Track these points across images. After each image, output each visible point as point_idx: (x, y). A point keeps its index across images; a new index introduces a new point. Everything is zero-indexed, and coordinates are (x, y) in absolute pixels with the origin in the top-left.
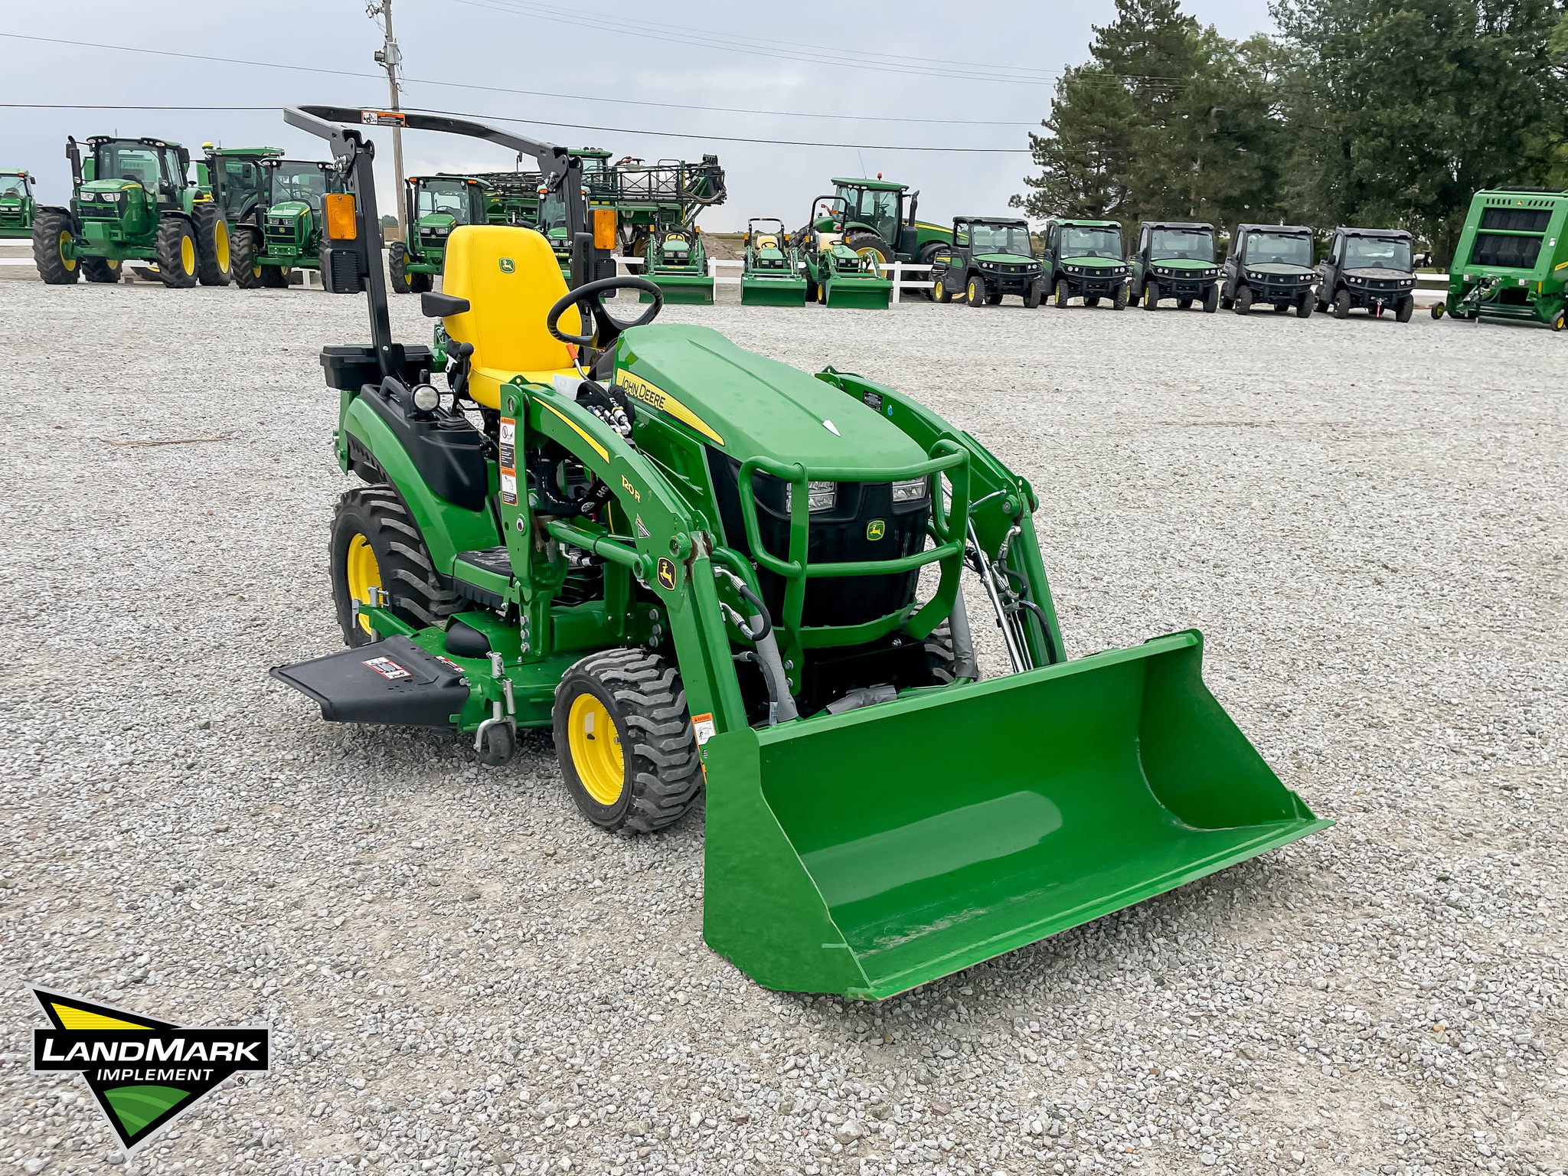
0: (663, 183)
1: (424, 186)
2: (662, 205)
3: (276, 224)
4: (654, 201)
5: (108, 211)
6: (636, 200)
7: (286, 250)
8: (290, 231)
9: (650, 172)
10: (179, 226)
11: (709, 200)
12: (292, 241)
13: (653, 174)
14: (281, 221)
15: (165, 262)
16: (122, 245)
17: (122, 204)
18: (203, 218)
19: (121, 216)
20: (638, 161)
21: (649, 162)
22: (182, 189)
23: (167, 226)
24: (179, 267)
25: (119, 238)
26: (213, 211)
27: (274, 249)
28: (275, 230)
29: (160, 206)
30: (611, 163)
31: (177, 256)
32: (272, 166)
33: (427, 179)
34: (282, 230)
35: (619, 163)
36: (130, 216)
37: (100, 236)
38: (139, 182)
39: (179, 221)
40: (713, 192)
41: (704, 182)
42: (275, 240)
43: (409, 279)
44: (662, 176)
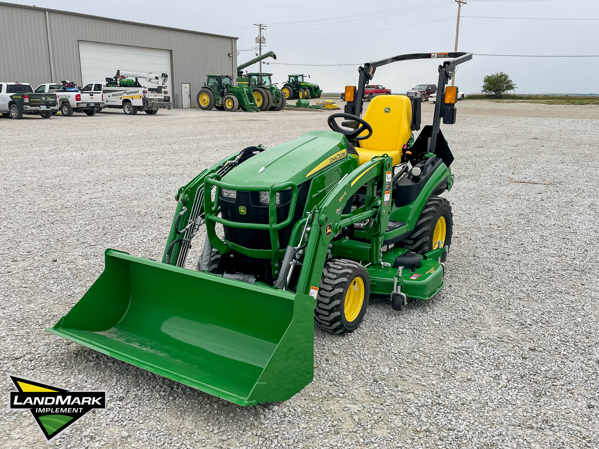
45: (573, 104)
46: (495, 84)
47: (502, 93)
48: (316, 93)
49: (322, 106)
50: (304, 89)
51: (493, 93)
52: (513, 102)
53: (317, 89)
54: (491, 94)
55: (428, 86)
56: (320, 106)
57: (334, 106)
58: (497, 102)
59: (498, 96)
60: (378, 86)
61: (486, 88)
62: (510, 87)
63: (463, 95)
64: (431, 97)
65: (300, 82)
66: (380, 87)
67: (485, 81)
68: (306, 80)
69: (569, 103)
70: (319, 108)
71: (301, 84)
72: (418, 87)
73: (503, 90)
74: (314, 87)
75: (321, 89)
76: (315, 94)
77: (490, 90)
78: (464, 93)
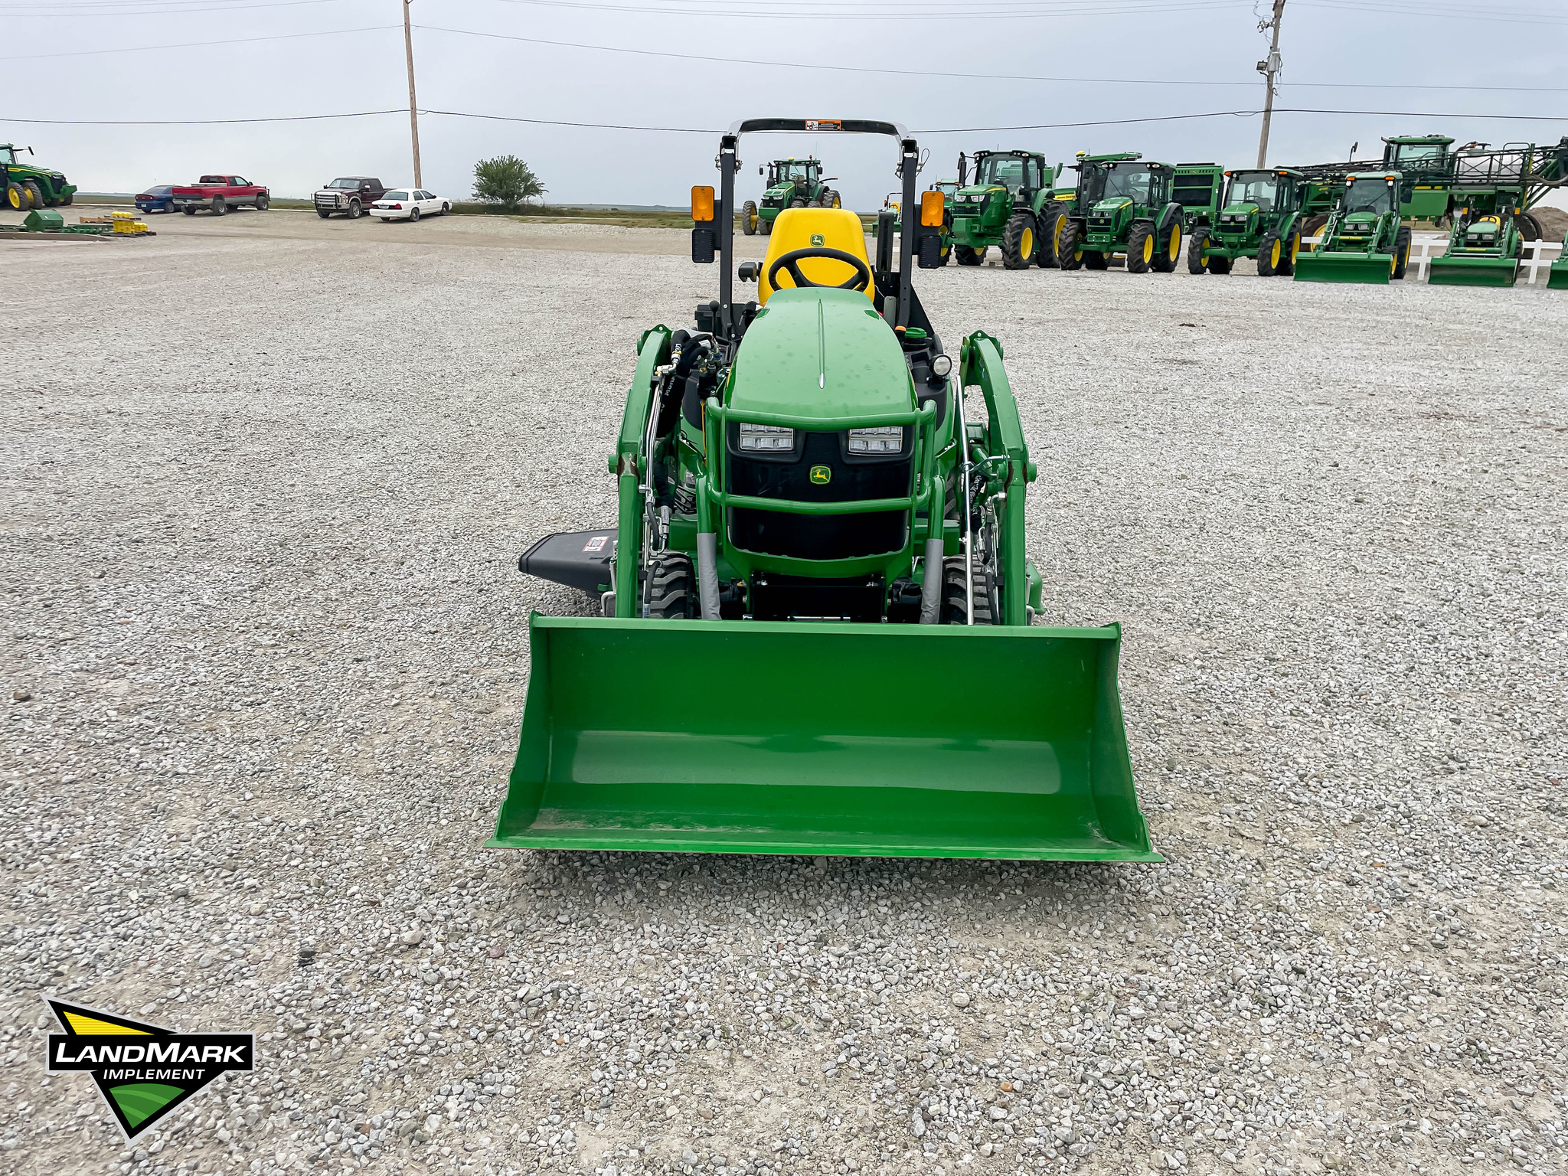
0: (1506, 166)
1: (1237, 179)
2: (1500, 188)
3: (1098, 216)
4: (1492, 184)
5: (973, 210)
6: (1473, 184)
7: (1102, 238)
8: (1108, 222)
9: (1492, 156)
10: (1023, 220)
11: (1556, 182)
12: (1107, 230)
13: (1497, 158)
14: (1102, 214)
15: (1007, 249)
16: (980, 235)
17: (984, 205)
18: (1049, 213)
19: (982, 213)
20: (1484, 145)
21: (1494, 147)
22: (1037, 190)
23: (1014, 220)
24: (1017, 253)
25: (977, 231)
26: (1057, 208)
27: (1092, 237)
28: (1095, 221)
29: (1016, 204)
30: (1452, 149)
31: (1017, 244)
32: (1109, 168)
33: (1241, 172)
34: (1102, 222)
35: (1461, 149)
36: (990, 213)
37: (963, 229)
38: (1005, 186)
39: (1024, 216)
40: (1562, 174)
41: (1556, 164)
42: (1095, 230)
43: (1205, 262)
44: (1507, 159)
45: (671, 226)
46: (501, 180)
47: (519, 202)
48: (59, 193)
49: (103, 227)
50: (22, 183)
51: (500, 201)
52: (555, 221)
53: (59, 182)
54: (496, 202)
55: (363, 182)
56: (96, 227)
57: (139, 227)
58: (523, 221)
59: (512, 207)
60: (234, 177)
61: (484, 190)
62: (534, 189)
63: (446, 205)
64: (376, 207)
65: (7, 166)
66: (239, 182)
67: (478, 174)
68: (22, 158)
69: (664, 225)
70: (94, 233)
71: (9, 169)
72: (338, 184)
73: (521, 196)
74: (52, 179)
75: (70, 182)
76: (55, 196)
77: (493, 194)
78: (447, 200)
